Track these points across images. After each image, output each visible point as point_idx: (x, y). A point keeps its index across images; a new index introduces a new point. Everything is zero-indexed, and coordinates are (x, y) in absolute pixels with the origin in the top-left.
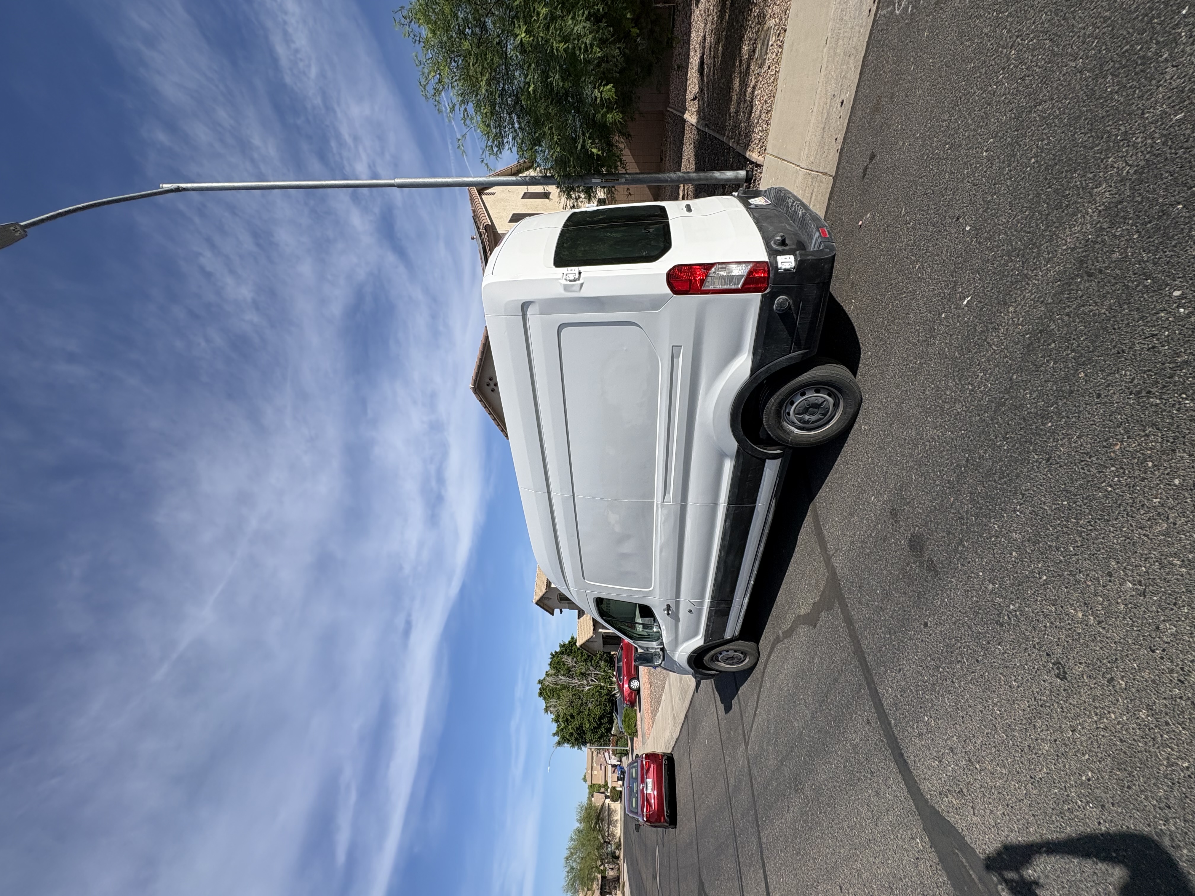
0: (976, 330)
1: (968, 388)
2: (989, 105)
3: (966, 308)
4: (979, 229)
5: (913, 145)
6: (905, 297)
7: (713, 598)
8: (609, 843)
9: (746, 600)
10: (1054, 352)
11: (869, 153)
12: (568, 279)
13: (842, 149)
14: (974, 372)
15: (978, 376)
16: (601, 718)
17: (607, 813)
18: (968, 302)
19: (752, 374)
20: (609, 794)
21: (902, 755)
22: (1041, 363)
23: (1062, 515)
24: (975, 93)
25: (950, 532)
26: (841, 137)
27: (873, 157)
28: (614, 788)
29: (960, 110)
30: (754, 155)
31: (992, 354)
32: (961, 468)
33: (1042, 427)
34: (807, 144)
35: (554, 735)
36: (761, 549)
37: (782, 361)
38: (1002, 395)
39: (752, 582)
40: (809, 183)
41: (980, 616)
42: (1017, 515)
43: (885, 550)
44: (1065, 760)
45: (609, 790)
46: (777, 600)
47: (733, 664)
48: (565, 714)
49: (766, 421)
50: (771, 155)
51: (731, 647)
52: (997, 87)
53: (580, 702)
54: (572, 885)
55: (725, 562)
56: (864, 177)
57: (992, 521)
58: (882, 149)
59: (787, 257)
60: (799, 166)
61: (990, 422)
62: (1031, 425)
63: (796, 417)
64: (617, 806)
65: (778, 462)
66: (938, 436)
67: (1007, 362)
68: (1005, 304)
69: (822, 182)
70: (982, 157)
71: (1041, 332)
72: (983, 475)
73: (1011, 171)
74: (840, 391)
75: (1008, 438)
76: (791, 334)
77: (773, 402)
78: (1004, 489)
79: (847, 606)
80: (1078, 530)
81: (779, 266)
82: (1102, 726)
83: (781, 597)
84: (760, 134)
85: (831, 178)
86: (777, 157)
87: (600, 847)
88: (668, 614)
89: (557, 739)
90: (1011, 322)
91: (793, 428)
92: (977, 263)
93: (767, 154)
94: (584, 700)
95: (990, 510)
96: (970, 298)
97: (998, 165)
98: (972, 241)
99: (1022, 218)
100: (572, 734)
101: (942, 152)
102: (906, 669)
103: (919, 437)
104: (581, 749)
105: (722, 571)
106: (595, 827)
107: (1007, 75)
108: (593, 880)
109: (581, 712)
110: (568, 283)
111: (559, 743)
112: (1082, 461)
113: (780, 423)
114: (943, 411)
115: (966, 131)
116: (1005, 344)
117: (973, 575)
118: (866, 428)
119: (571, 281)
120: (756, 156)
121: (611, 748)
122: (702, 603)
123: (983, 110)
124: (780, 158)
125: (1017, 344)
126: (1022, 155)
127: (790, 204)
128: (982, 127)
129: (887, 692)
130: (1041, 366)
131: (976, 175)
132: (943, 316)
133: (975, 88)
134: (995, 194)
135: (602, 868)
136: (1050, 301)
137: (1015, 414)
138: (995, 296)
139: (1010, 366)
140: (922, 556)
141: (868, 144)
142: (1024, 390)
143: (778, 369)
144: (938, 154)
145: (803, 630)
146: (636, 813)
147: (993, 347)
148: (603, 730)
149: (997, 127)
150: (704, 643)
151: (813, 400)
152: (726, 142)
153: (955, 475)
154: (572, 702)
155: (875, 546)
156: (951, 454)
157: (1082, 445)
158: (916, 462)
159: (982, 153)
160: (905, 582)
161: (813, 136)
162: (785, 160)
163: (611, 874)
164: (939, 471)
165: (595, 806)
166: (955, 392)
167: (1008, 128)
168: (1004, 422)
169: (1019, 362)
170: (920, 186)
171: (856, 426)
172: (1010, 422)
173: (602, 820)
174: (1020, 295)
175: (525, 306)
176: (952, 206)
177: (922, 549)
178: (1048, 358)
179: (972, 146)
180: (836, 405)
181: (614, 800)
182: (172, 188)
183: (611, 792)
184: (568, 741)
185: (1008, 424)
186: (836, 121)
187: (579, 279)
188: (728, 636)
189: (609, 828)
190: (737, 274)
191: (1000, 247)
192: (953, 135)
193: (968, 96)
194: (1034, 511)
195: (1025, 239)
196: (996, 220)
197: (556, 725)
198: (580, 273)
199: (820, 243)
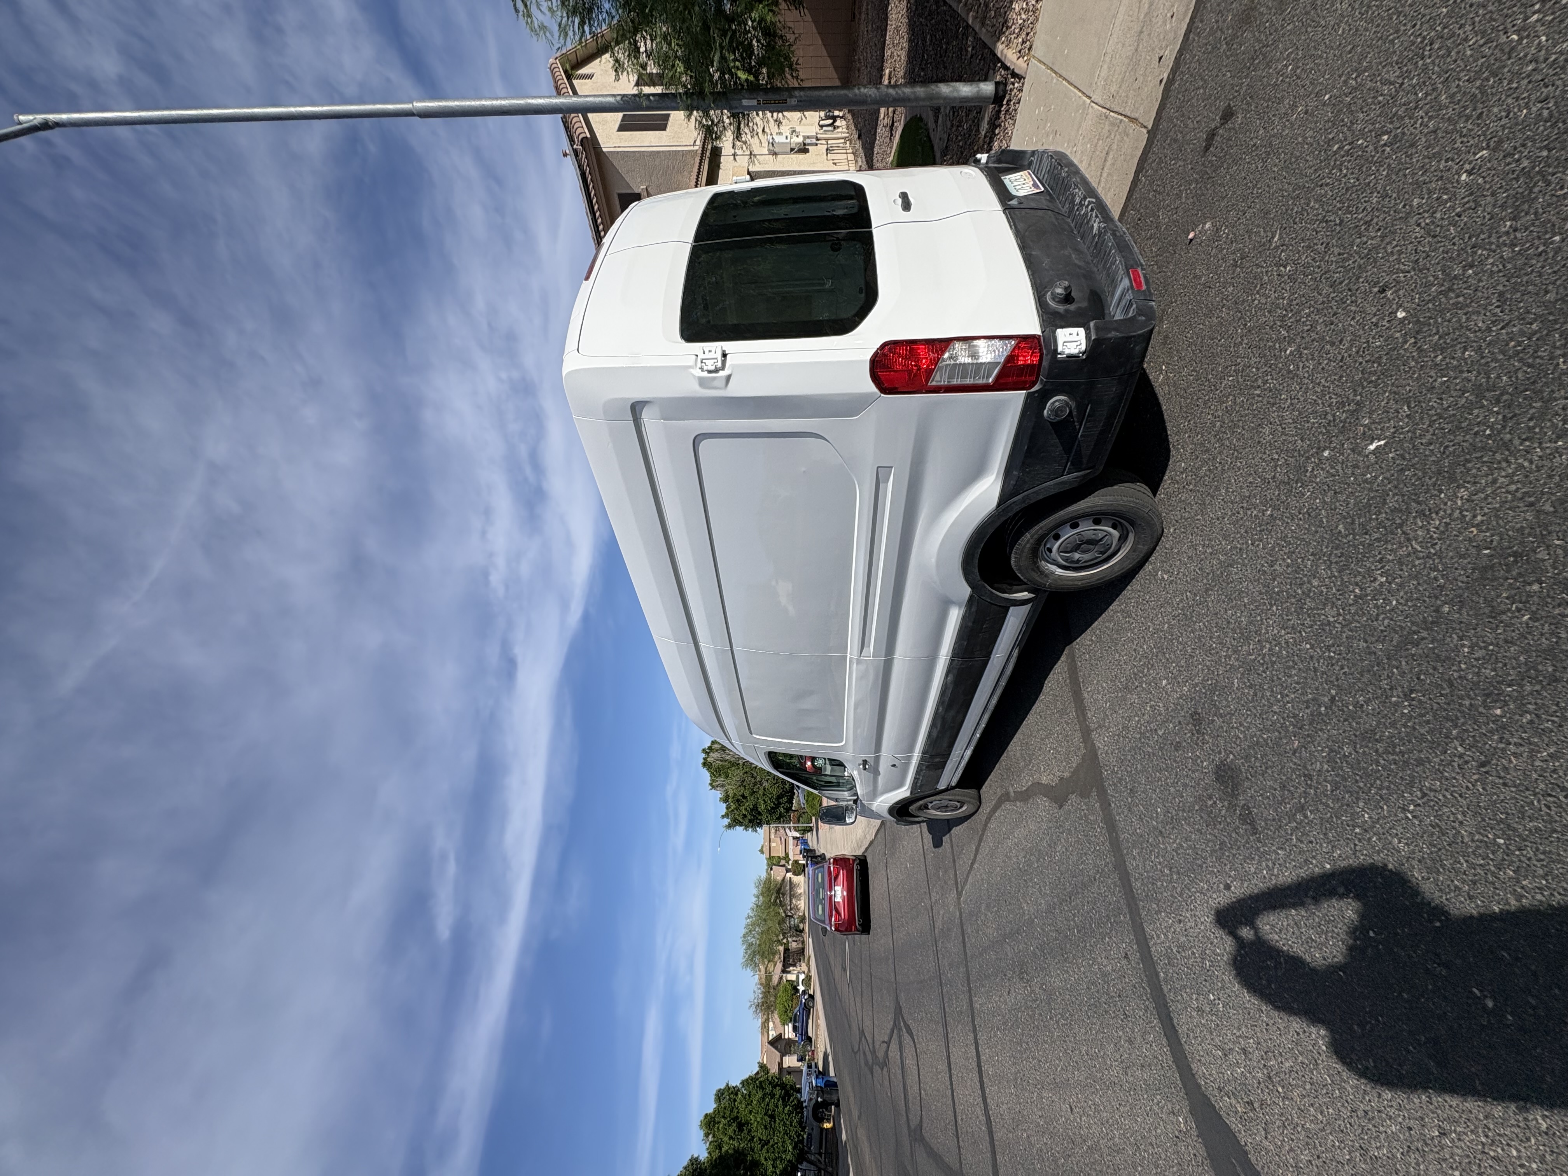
0: (1384, 503)
1: (1353, 591)
2: (1494, 74)
3: (1372, 458)
4: (1424, 324)
5: (1312, 115)
6: (1259, 396)
7: (924, 752)
8: (792, 917)
9: (969, 753)
10: (1536, 599)
11: (1223, 105)
12: (705, 368)
13: (1170, 81)
14: (1369, 570)
15: (1375, 579)
16: (779, 797)
17: (788, 887)
18: (1377, 448)
19: (999, 504)
20: (790, 867)
21: (1171, 1019)
22: (1503, 607)
23: (1491, 856)
24: (1466, 40)
25: (1284, 786)
26: (1170, 56)
27: (1228, 115)
28: (796, 862)
29: (1425, 68)
30: (1008, 53)
31: (1409, 555)
32: (1320, 706)
33: (1481, 709)
34: (1108, 59)
35: (723, 817)
36: (994, 701)
37: (1050, 487)
38: (1414, 628)
39: (978, 735)
40: (1105, 132)
41: (1317, 920)
42: (1407, 817)
43: (1175, 761)
44: (1421, 1160)
45: (791, 862)
46: (1009, 748)
47: (946, 811)
48: (735, 794)
49: (1015, 562)
50: (1040, 61)
51: (945, 797)
52: (1521, 39)
53: (753, 780)
54: (752, 960)
55: (943, 718)
56: (1207, 149)
57: (1361, 804)
58: (1248, 104)
59: (1074, 330)
60: (1090, 98)
61: (1385, 661)
62: (1461, 698)
63: (1061, 556)
64: (800, 880)
65: (1026, 608)
66: (1287, 642)
67: (1436, 579)
68: (1452, 479)
69: (1128, 135)
70: (1458, 182)
71: (1515, 554)
72: (1358, 733)
73: (1515, 230)
74: (1132, 523)
75: (1413, 699)
76: (1067, 450)
77: (1028, 538)
78: (1391, 770)
79: (1110, 805)
80: (1515, 890)
81: (1060, 349)
82: (1492, 1153)
83: (1015, 747)
84: (1024, 16)
85: (1145, 131)
86: (1052, 69)
87: (781, 922)
88: (865, 769)
89: (726, 821)
90: (1457, 514)
91: (1053, 568)
92: (1410, 387)
93: (1034, 57)
94: (758, 779)
95: (1359, 787)
96: (1382, 442)
97: (1489, 210)
98: (1406, 342)
99: (1522, 333)
100: (745, 816)
101: (1371, 148)
102: (1189, 924)
103: (1252, 628)
104: (756, 831)
105: (939, 726)
106: (775, 901)
107: (1550, 18)
108: (774, 954)
109: (754, 792)
110: (705, 374)
111: (729, 826)
112: (1550, 795)
113: (1035, 563)
114: (1301, 608)
115: (1431, 118)
116: (1437, 547)
117: (1314, 861)
118: (1166, 577)
119: (710, 372)
120: (1015, 57)
121: (792, 825)
122: (909, 758)
123: (1478, 83)
124: (1056, 73)
125: (1462, 557)
126: (1549, 205)
127: (1077, 200)
128: (1468, 118)
129: (1158, 937)
130: (1504, 613)
131: (1438, 215)
132: (1326, 454)
133: (1468, 28)
134: (1471, 266)
135: (785, 941)
136: (1548, 508)
137: (1435, 669)
138: (1433, 458)
139: (1442, 587)
140: (1234, 796)
141: (1223, 87)
142: (1461, 639)
143: (1041, 497)
144: (1363, 149)
145: (1043, 802)
146: (824, 922)
147: (1414, 543)
148: (782, 810)
149: (1503, 127)
150: (911, 793)
151: (1090, 535)
152: (963, 15)
153: (1308, 711)
154: (743, 781)
155: (1161, 749)
156: (1306, 678)
157: (1555, 771)
158: (1243, 663)
159: (1458, 174)
160: (1202, 817)
161: (1120, 45)
162: (1064, 79)
163: (794, 945)
164: (1281, 693)
165: (775, 881)
166: (1328, 588)
167: (1528, 138)
168: (1411, 672)
169: (1460, 588)
170: (1316, 201)
171: (1148, 567)
172: (1422, 677)
173: (784, 894)
174: (1487, 475)
175: (636, 408)
176: (1375, 261)
177: (1235, 787)
178: (1520, 605)
179: (1439, 153)
180: (1123, 539)
181: (795, 874)
182: (36, 122)
183: (793, 865)
184: (741, 824)
185: (1418, 678)
186: (1165, 22)
187: (723, 368)
188: (942, 786)
189: (791, 901)
190: (988, 360)
191: (1462, 372)
192: (1403, 118)
193: (1449, 43)
194: (1439, 826)
195: (1520, 375)
196: (1464, 318)
197: (725, 805)
198: (724, 355)
199: (1130, 304)
